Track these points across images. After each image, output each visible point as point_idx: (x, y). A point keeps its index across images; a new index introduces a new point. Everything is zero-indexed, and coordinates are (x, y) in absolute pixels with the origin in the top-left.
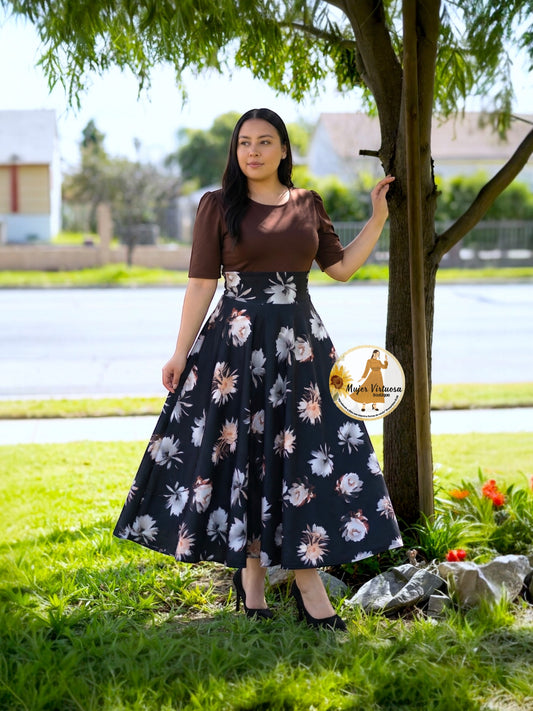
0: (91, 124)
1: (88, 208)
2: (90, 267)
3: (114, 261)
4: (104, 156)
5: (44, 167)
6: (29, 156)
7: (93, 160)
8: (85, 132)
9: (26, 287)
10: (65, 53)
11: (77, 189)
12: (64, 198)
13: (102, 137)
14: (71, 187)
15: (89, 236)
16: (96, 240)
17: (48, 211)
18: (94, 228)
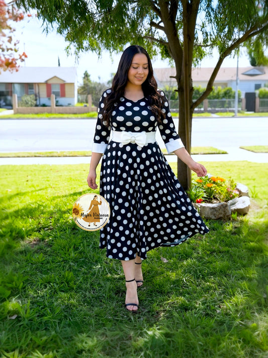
0: (86, 72)
1: (85, 96)
2: (86, 113)
3: (92, 111)
4: (90, 81)
5: (72, 84)
6: (68, 81)
7: (87, 82)
8: (84, 74)
9: (68, 118)
10: (73, 46)
11: (82, 90)
12: (78, 93)
13: (89, 76)
14: (80, 90)
15: (85, 104)
16: (88, 105)
17: (74, 97)
18: (87, 102)
